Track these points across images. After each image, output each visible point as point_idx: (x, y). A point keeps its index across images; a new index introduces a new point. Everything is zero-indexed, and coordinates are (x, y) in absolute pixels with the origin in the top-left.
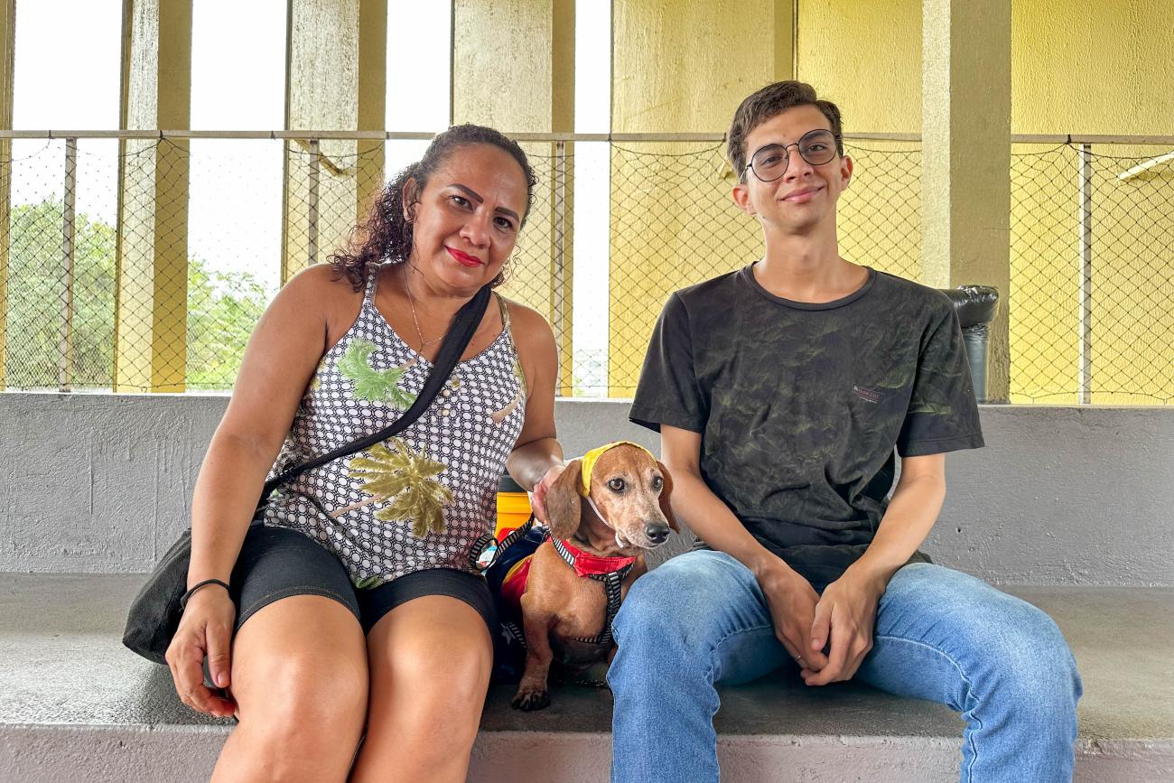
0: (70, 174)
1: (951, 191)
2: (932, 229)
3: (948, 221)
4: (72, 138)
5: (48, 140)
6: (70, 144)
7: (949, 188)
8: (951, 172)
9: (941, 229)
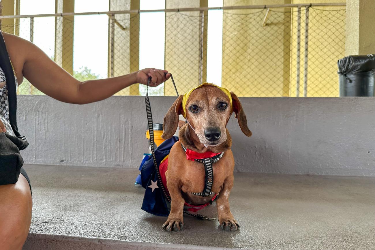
0: (32, 30)
1: (360, 18)
2: (350, 35)
3: (358, 30)
4: (32, 17)
5: (24, 18)
6: (32, 19)
7: (358, 17)
8: (360, 10)
9: (354, 34)
